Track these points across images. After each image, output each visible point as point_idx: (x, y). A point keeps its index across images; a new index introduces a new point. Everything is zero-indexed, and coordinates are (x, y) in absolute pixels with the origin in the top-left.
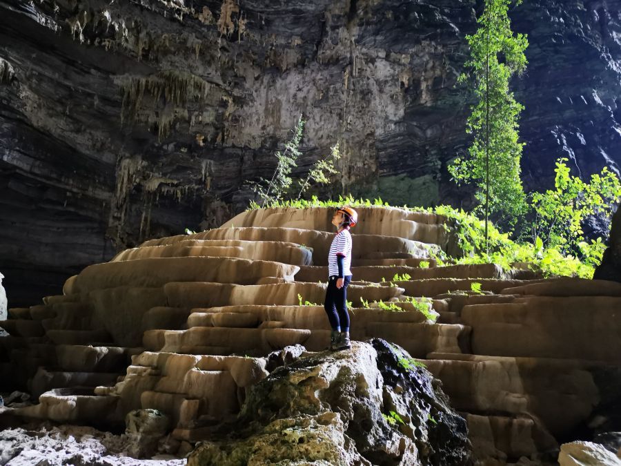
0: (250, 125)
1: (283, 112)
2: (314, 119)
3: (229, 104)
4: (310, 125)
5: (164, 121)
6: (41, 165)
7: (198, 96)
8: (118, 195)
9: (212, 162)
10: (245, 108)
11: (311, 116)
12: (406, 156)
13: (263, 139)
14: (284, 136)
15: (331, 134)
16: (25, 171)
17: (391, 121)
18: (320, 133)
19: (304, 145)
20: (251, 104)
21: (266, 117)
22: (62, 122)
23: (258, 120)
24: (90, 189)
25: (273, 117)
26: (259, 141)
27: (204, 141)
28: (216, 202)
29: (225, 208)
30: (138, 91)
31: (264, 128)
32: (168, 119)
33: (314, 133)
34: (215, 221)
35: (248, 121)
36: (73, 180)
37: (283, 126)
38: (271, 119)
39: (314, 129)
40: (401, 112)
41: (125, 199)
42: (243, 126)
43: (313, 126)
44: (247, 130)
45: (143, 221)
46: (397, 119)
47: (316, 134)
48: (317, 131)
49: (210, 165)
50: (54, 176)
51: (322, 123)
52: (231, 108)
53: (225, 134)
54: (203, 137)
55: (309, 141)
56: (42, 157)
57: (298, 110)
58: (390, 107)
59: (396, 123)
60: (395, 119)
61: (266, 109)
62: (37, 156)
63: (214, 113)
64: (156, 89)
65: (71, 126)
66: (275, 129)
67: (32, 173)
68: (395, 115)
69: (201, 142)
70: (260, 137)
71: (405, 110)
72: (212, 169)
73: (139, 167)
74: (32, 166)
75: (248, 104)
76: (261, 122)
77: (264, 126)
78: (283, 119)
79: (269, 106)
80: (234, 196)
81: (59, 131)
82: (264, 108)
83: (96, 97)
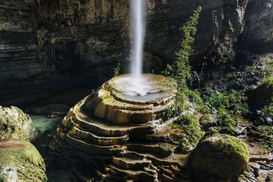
0: (90, 14)
1: (103, 5)
2: (117, 7)
3: (79, 5)
4: (115, 11)
5: (52, 16)
6: (8, 46)
7: (64, 4)
8: (40, 46)
9: (75, 27)
10: (86, 5)
11: (115, 6)
12: (155, 24)
13: (96, 19)
14: (104, 17)
15: (124, 15)
16: (3, 50)
17: (150, 9)
18: (120, 15)
19: (113, 20)
20: (88, 3)
21: (96, 9)
22: (8, 24)
23: (93, 11)
24: (29, 47)
25: (99, 9)
26: (94, 20)
27: (71, 23)
28: (79, 43)
29: (84, 46)
30: (37, 5)
31: (95, 14)
32: (54, 15)
33: (117, 15)
34: (80, 49)
35: (88, 12)
36: (22, 47)
37: (103, 12)
38: (98, 10)
39: (117, 12)
40: (154, 6)
41: (43, 47)
42: (87, 15)
43: (117, 11)
44: (88, 16)
45: (52, 54)
46: (152, 8)
47: (118, 15)
48: (118, 13)
49: (74, 28)
50: (14, 48)
51: (120, 9)
52: (80, 6)
53: (79, 19)
54: (70, 21)
55: (115, 18)
56: (7, 43)
57: (109, 3)
58: (149, 3)
59: (151, 10)
60: (151, 8)
61: (95, 5)
62: (5, 43)
63: (73, 9)
64: (45, 4)
65: (12, 23)
66: (101, 14)
67: (5, 50)
68: (151, 7)
69: (70, 23)
70: (94, 19)
71: (155, 5)
72: (76, 30)
73: (45, 33)
74: (5, 47)
75: (87, 3)
76: (94, 11)
77: (96, 13)
78: (103, 8)
79: (96, 3)
80: (87, 42)
81: (8, 27)
82: (94, 4)
83: (19, 11)
